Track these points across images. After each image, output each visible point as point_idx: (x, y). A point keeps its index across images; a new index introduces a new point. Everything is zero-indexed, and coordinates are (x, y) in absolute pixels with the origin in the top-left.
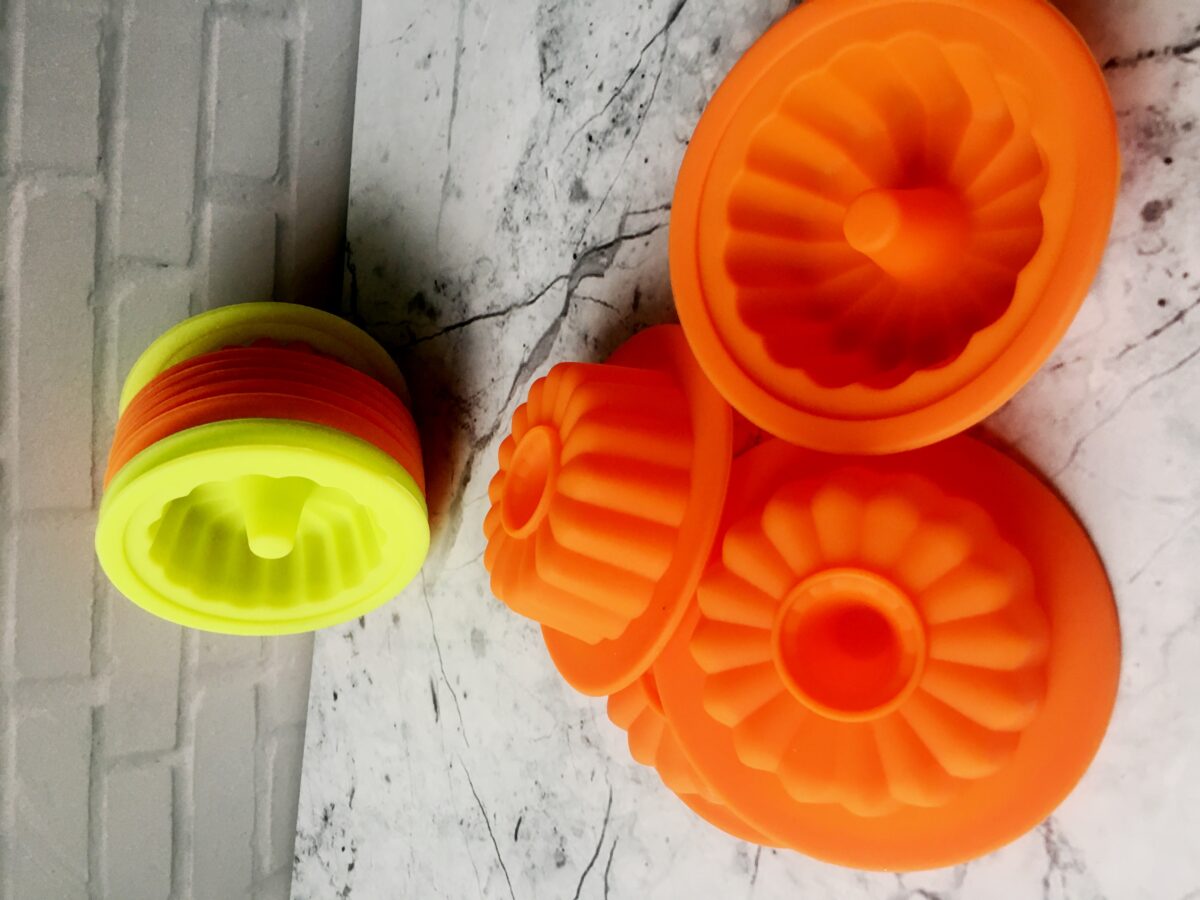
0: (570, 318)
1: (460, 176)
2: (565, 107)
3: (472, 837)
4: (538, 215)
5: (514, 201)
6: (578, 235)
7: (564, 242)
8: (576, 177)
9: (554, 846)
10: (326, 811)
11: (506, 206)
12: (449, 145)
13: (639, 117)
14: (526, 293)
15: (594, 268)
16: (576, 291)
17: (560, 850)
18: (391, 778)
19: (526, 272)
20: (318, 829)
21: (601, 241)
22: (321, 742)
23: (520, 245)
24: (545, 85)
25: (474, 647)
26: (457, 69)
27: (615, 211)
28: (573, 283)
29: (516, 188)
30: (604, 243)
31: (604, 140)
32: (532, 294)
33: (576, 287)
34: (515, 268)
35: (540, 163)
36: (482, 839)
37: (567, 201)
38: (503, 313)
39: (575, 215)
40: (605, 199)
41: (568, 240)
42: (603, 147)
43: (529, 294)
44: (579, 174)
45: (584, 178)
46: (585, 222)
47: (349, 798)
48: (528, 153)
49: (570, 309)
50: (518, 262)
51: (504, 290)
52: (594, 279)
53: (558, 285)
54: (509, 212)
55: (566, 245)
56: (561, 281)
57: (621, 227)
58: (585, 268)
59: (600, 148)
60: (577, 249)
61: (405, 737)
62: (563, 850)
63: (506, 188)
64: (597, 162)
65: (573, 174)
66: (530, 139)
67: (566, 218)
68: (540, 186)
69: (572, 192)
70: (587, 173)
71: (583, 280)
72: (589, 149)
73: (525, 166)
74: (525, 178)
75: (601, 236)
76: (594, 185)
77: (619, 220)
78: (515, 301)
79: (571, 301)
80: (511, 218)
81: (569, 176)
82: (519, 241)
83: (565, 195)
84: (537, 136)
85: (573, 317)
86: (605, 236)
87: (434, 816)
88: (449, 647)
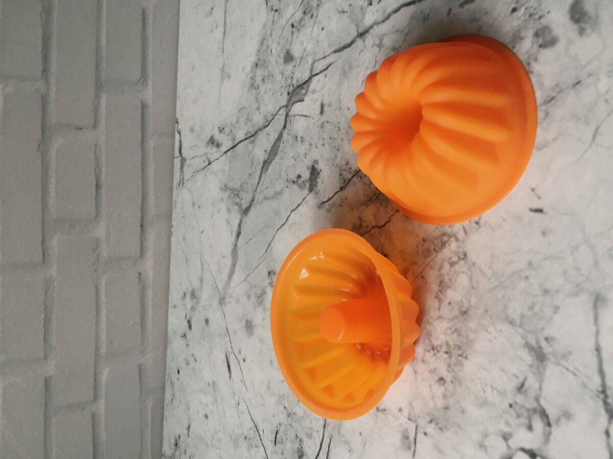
0: (288, 129)
1: (229, 67)
2: (279, 14)
3: (251, 446)
4: (269, 76)
5: (256, 72)
6: (289, 81)
7: (282, 87)
8: (287, 50)
9: (296, 446)
10: (176, 440)
11: (252, 76)
12: (223, 52)
13: (318, 6)
14: (264, 122)
15: (298, 97)
16: (290, 113)
17: (300, 447)
18: (208, 416)
19: (264, 110)
20: (172, 451)
21: (302, 81)
22: (172, 400)
23: (260, 95)
24: (269, 5)
25: (247, 331)
26: (225, 11)
27: (308, 62)
28: (288, 109)
29: (256, 65)
30: (303, 82)
31: (300, 24)
32: (267, 121)
33: (290, 110)
34: (258, 109)
35: (268, 47)
36: (257, 447)
37: (283, 64)
38: (252, 136)
39: (287, 71)
40: (302, 57)
41: (284, 86)
42: (300, 28)
43: (266, 121)
44: (288, 47)
45: (291, 48)
46: (293, 73)
47: (187, 431)
48: (262, 44)
49: (287, 124)
50: (259, 105)
51: (253, 123)
52: (299, 103)
53: (281, 112)
54: (254, 79)
55: (283, 89)
56: (282, 110)
57: (311, 70)
58: (294, 99)
59: (298, 30)
60: (289, 89)
61: (214, 390)
62: (302, 448)
63: (251, 66)
64: (297, 38)
65: (284, 48)
66: (262, 36)
67: (282, 73)
68: (269, 60)
69: (285, 59)
70: (292, 46)
71: (294, 105)
72: (292, 32)
73: (261, 52)
74: (261, 58)
75: (301, 78)
76: (296, 52)
77: (310, 67)
78: (259, 127)
79: (288, 119)
80: (255, 82)
81: (283, 50)
82: (260, 93)
83: (281, 61)
84: (266, 34)
85: (289, 128)
86: (303, 78)
87: (231, 436)
88: (235, 333)
